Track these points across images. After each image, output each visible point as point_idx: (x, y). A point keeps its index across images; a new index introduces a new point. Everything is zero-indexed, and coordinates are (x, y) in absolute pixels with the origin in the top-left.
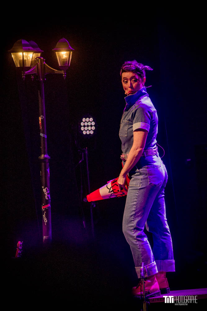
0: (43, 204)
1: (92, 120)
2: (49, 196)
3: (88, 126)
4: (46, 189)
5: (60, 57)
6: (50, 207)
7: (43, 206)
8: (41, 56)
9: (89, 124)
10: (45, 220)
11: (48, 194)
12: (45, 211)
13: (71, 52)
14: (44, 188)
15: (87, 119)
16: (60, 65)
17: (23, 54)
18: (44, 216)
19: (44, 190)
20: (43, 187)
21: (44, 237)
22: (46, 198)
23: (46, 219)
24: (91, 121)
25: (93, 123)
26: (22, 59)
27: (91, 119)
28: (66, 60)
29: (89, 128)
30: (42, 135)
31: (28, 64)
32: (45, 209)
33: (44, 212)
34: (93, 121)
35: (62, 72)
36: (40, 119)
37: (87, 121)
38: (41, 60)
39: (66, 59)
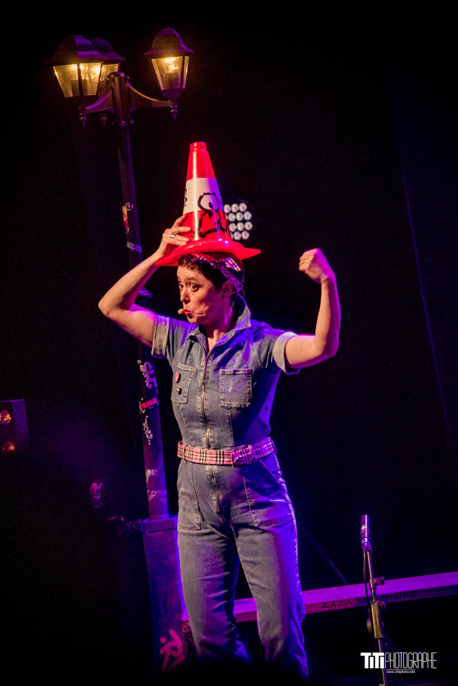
0: (142, 399)
1: (246, 207)
2: (154, 380)
3: (236, 222)
4: (147, 366)
5: (161, 70)
6: (158, 404)
7: (142, 402)
8: (121, 69)
9: (239, 217)
10: (149, 434)
11: (151, 376)
12: (145, 414)
13: (187, 58)
14: (142, 364)
15: (234, 206)
16: (162, 89)
17: (78, 66)
18: (145, 425)
19: (142, 368)
20: (139, 362)
21: (149, 473)
22: (147, 385)
23: (150, 432)
24: (241, 209)
25: (248, 216)
26: (77, 79)
27: (243, 206)
28: (175, 76)
29: (240, 226)
30: (129, 245)
31: (92, 90)
32: (147, 409)
33: (144, 416)
34: (248, 210)
35: (169, 103)
36: (125, 210)
37: (234, 210)
38: (120, 79)
39: (176, 74)
